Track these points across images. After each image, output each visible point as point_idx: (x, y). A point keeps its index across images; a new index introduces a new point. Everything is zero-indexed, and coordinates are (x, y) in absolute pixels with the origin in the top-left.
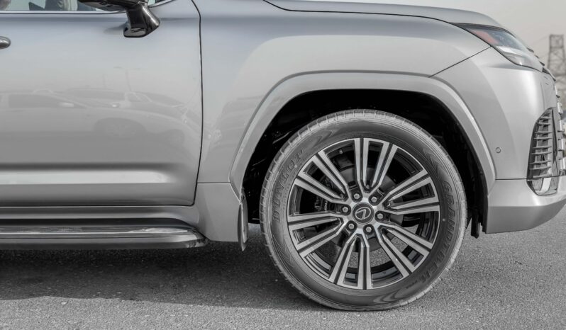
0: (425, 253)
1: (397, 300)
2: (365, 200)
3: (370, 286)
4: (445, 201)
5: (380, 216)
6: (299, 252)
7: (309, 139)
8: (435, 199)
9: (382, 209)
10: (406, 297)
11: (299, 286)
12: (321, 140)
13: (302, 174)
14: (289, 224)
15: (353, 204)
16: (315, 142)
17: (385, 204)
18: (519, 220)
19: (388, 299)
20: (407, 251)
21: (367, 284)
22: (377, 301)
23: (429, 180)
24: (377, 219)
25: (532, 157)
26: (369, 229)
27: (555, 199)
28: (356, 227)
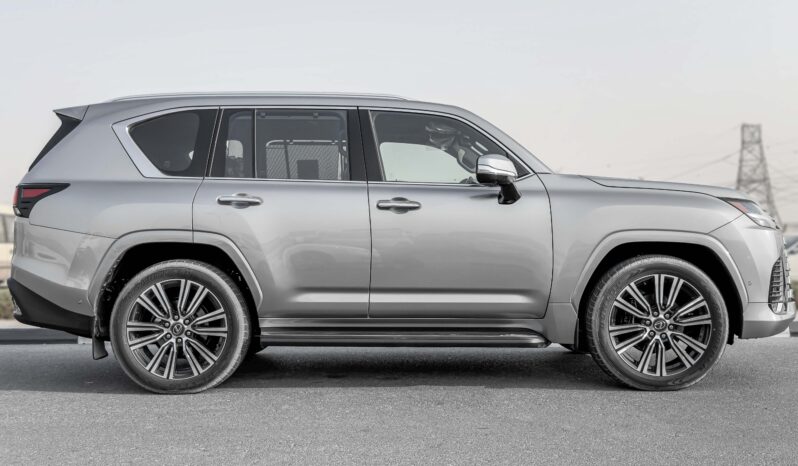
0: (702, 352)
1: (684, 383)
2: (661, 316)
3: (665, 374)
4: (715, 316)
5: (671, 327)
6: (617, 350)
7: (625, 274)
8: (708, 316)
9: (673, 322)
10: (688, 382)
11: (617, 374)
12: (633, 275)
13: (619, 298)
14: (610, 332)
15: (653, 319)
16: (628, 276)
17: (675, 319)
18: (763, 330)
19: (677, 382)
20: (689, 350)
21: (663, 373)
22: (670, 383)
23: (704, 303)
24: (670, 329)
25: (771, 289)
26: (664, 336)
27: (785, 317)
28: (655, 334)
